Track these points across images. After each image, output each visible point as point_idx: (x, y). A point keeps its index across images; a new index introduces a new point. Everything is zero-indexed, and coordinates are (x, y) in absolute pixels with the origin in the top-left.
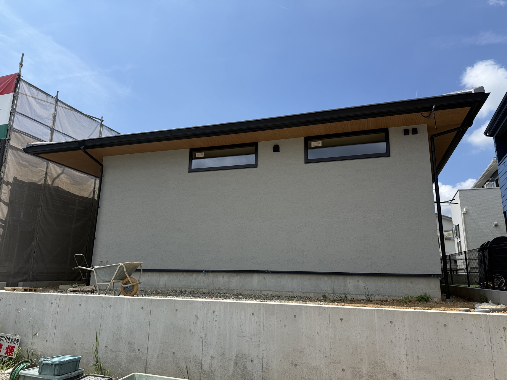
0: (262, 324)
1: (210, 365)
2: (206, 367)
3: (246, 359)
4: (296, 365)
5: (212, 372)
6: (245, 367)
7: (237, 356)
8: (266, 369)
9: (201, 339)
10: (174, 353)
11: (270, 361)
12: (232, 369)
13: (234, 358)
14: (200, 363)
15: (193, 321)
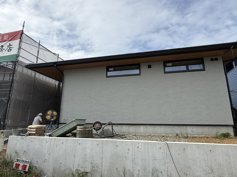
1: (138, 175)
2: (135, 176)
3: (158, 171)
4: (187, 175)
6: (158, 176)
7: (153, 170)
9: (132, 161)
10: (117, 168)
11: (172, 173)
13: (151, 171)
14: (132, 173)
15: (127, 152)
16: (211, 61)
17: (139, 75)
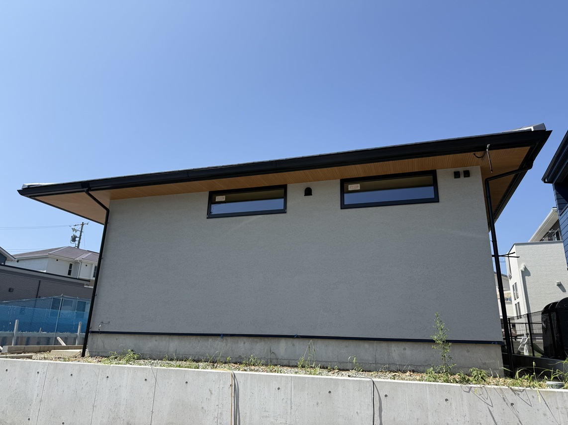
0: (289, 402)
9: (216, 420)
15: (206, 398)
16: (455, 177)
17: (283, 211)
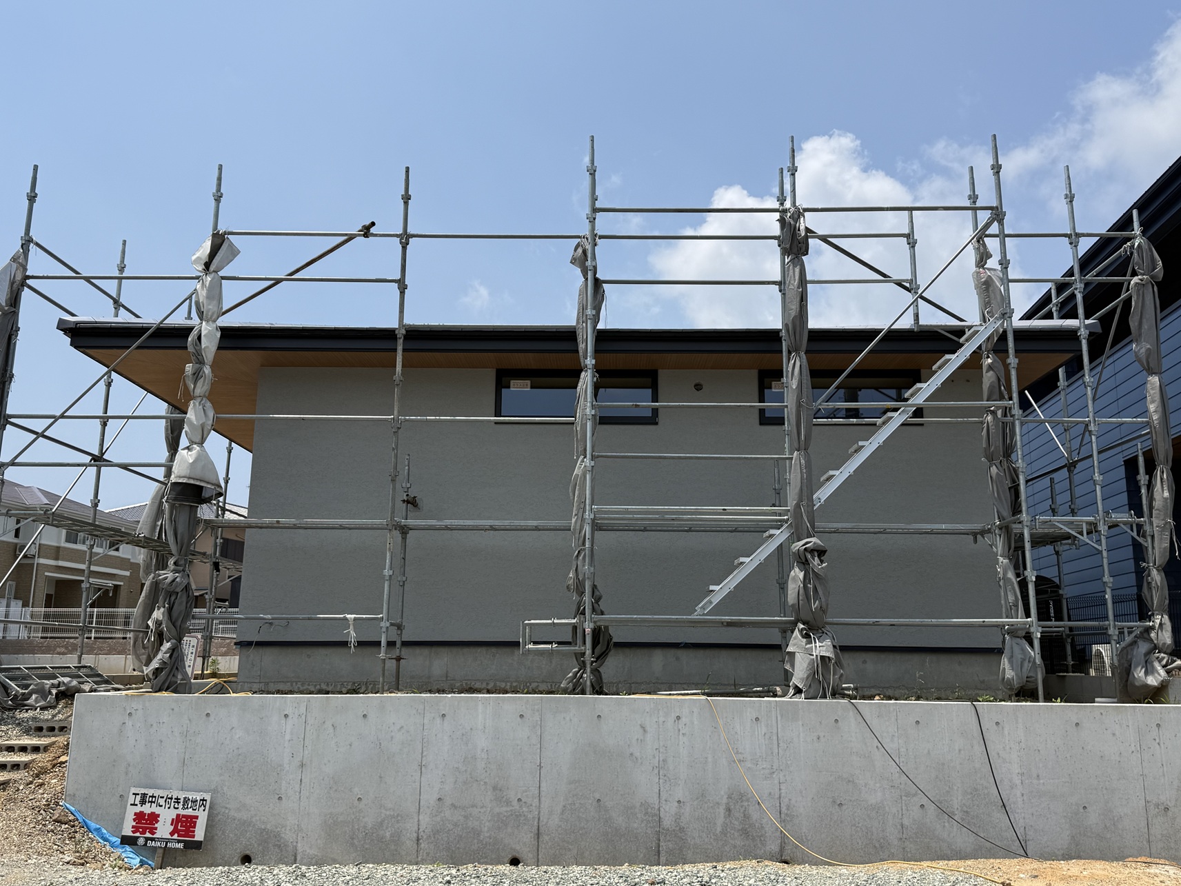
0: (775, 738)
1: (678, 817)
2: (667, 822)
3: (748, 800)
4: (841, 805)
5: (682, 830)
6: (746, 816)
7: (729, 797)
8: (787, 814)
9: (656, 771)
10: (599, 801)
11: (793, 802)
12: (720, 821)
13: (725, 800)
14: (656, 815)
15: (636, 738)
